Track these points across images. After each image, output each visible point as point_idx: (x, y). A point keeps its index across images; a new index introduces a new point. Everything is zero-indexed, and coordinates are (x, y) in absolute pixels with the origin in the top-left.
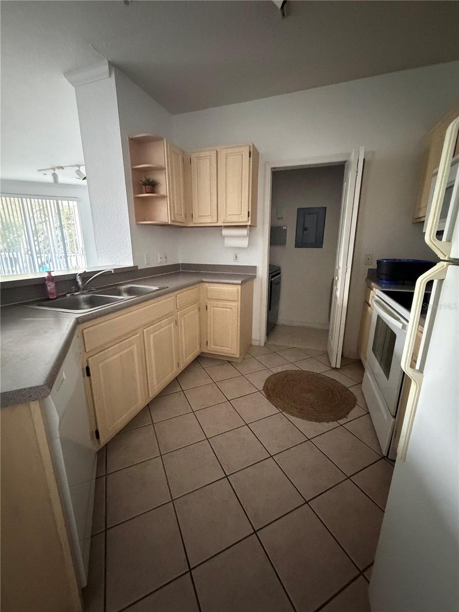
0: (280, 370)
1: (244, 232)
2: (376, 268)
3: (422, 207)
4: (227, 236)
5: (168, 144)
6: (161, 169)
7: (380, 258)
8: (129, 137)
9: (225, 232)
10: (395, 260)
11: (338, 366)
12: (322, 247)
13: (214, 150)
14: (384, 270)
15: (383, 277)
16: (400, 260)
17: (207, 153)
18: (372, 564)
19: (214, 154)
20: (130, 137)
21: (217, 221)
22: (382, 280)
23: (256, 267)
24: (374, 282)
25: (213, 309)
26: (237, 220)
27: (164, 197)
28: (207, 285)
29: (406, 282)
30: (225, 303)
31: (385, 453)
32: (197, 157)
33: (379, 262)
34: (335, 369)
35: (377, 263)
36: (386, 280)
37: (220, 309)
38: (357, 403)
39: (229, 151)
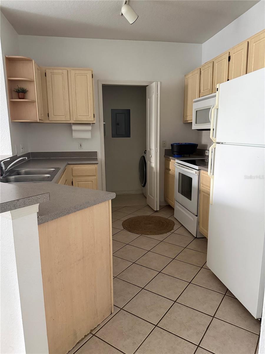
0: (126, 218)
1: (89, 128)
2: (171, 149)
3: (188, 115)
4: (76, 131)
5: (35, 64)
6: (31, 81)
7: (172, 143)
8: (5, 56)
9: (74, 127)
10: (179, 143)
11: (158, 209)
12: (130, 137)
13: (65, 70)
14: (175, 150)
15: (175, 153)
16: (181, 144)
17: (60, 71)
18: (206, 262)
19: (65, 72)
20: (7, 56)
21: (70, 119)
22: (175, 155)
23: (97, 152)
24: (170, 156)
25: (78, 184)
26: (86, 120)
27: (33, 102)
28: (72, 166)
29: (185, 155)
30: (87, 178)
31: (195, 236)
32: (51, 73)
33: (172, 145)
34: (157, 211)
35: (171, 146)
36: (177, 155)
37: (84, 182)
38: (175, 223)
39: (77, 72)
